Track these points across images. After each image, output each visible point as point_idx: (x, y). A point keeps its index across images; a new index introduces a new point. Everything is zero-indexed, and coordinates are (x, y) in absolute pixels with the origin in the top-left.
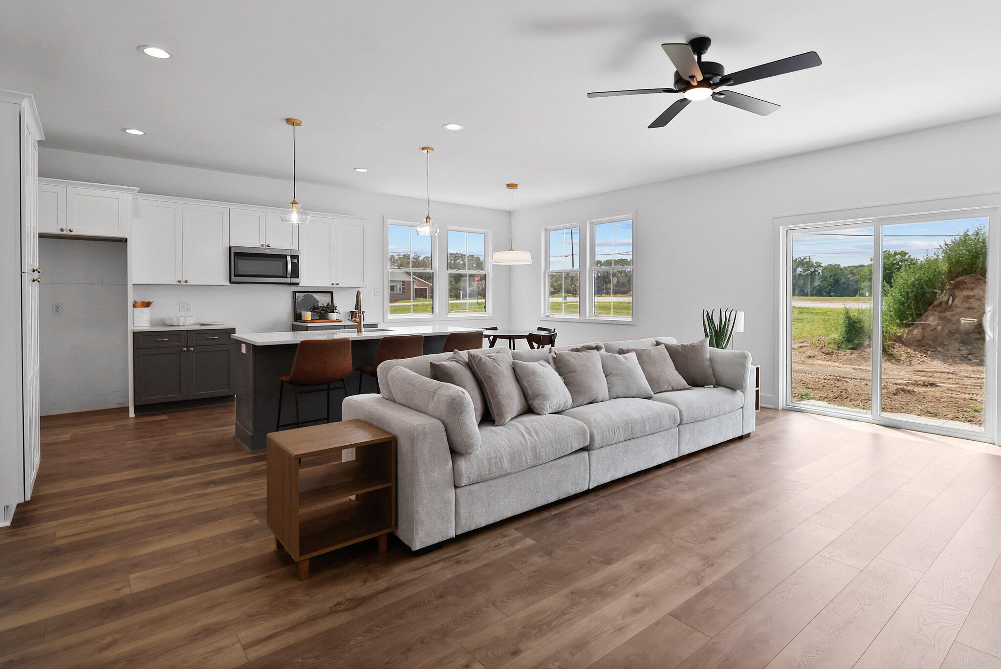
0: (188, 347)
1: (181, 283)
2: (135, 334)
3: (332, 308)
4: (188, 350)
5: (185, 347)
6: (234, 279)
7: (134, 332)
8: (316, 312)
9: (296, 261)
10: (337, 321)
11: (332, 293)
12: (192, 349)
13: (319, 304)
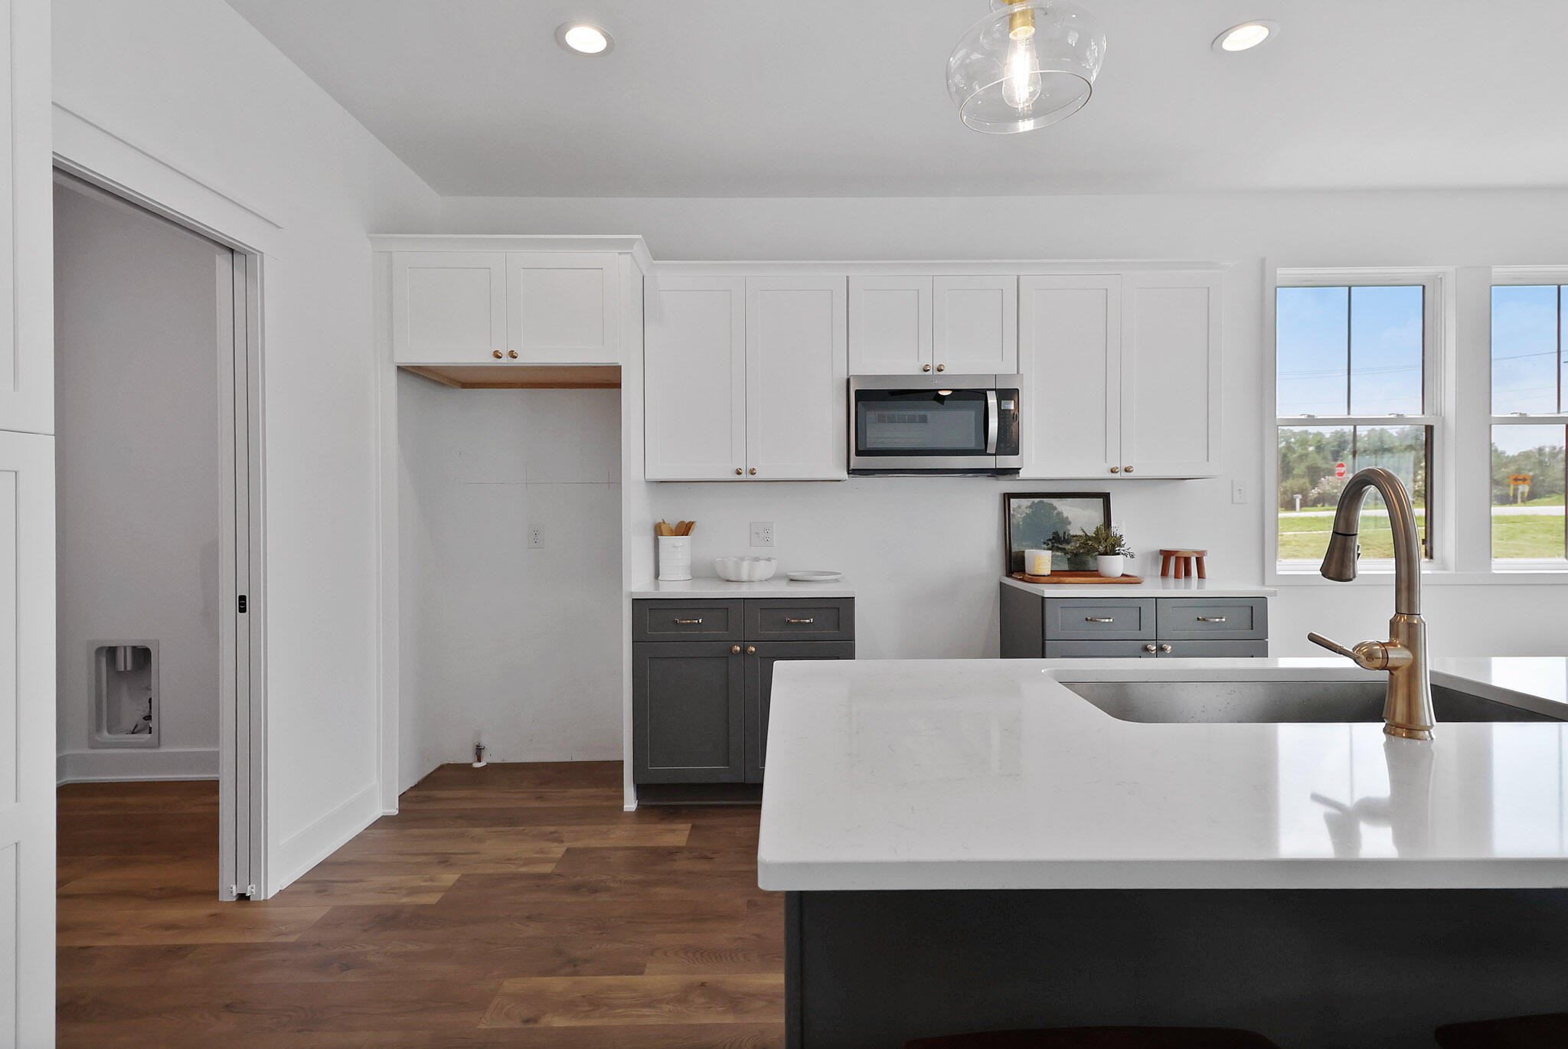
0: (745, 643)
1: (743, 477)
2: (638, 603)
3: (1106, 542)
4: (744, 651)
5: (736, 642)
6: (857, 462)
7: (633, 599)
8: (1063, 550)
9: (1012, 406)
10: (1127, 579)
11: (1106, 497)
12: (753, 649)
13: (1069, 527)
